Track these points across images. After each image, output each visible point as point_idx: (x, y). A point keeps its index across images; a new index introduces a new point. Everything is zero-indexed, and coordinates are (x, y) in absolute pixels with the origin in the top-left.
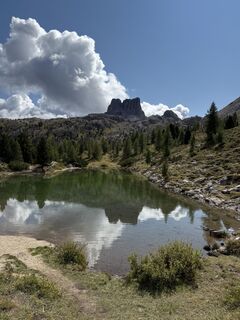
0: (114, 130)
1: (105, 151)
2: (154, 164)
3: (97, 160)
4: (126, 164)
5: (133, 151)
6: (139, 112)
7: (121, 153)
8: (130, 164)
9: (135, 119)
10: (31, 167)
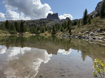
0: (49, 24)
1: (46, 30)
2: (64, 32)
3: (43, 33)
4: (54, 33)
5: (56, 30)
6: (58, 18)
7: (52, 30)
8: (55, 33)
9: (56, 20)
10: (18, 33)
